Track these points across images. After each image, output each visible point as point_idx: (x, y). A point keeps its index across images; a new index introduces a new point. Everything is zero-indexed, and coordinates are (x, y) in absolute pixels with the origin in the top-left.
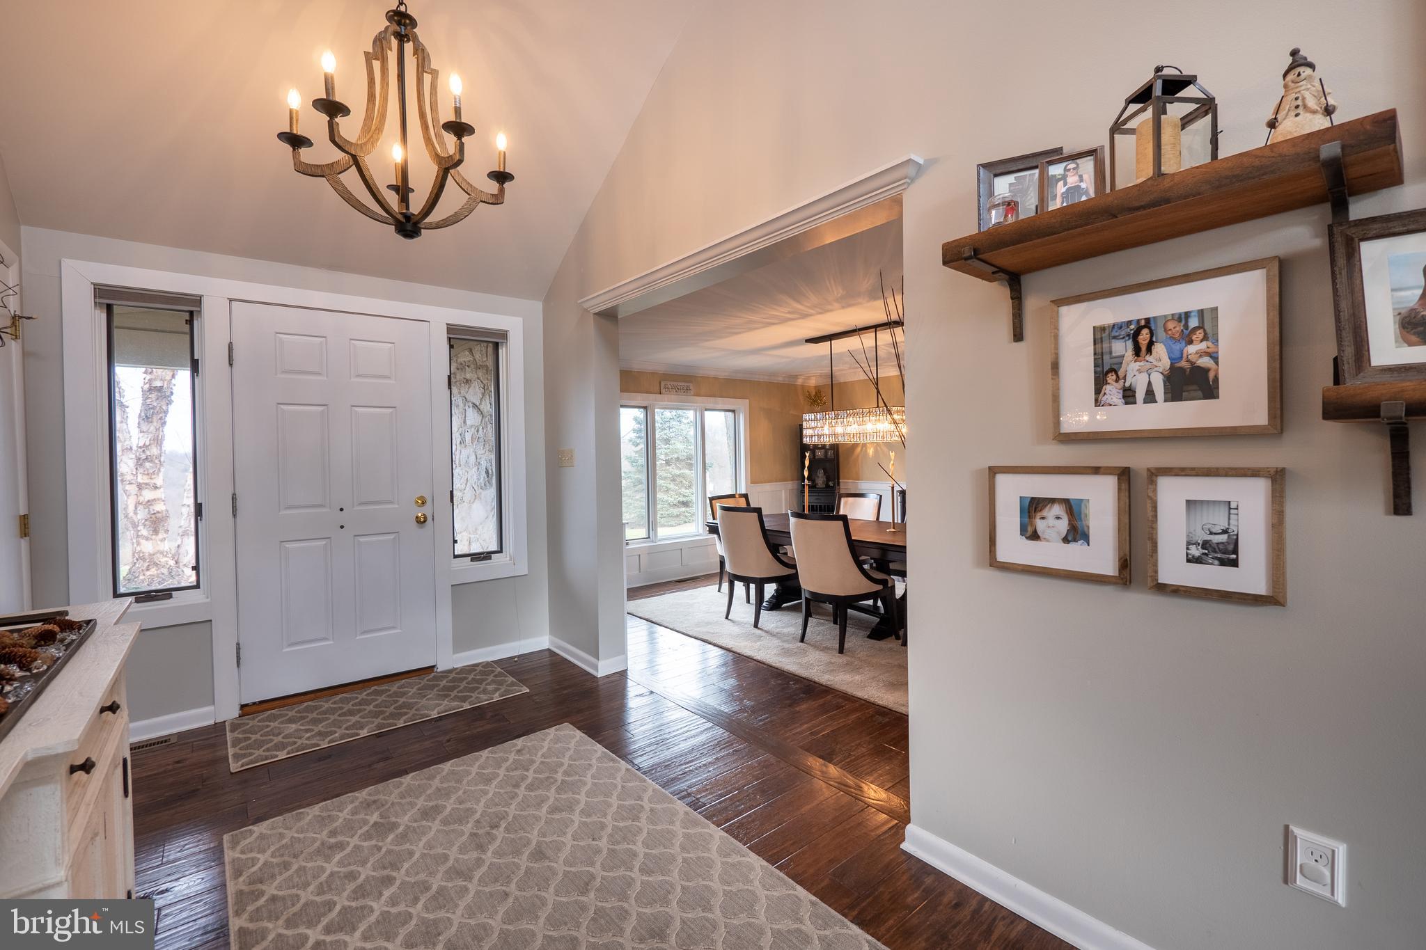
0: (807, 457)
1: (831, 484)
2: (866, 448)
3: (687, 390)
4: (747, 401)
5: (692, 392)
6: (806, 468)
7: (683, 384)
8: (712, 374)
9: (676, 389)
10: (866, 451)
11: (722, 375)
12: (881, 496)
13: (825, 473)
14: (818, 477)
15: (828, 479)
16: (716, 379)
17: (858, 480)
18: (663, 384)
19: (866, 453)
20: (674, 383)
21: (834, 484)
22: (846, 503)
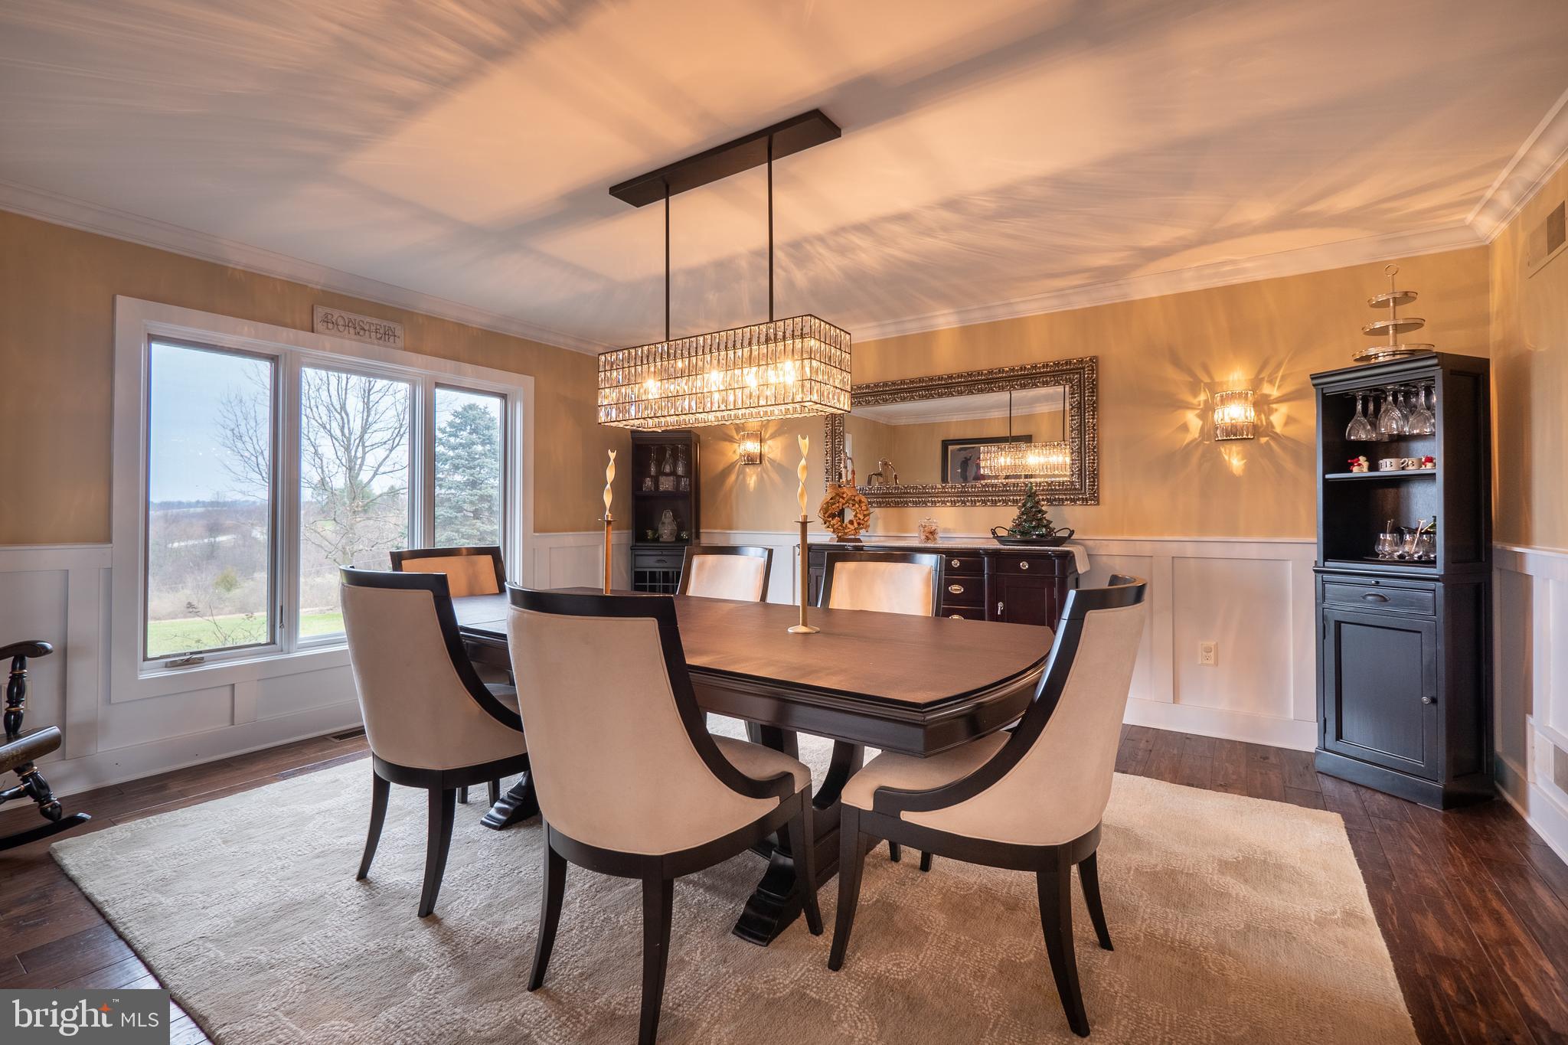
0: (612, 461)
1: (684, 535)
2: (744, 478)
3: (387, 335)
4: (531, 380)
5: (400, 343)
6: (608, 486)
7: (375, 321)
8: (452, 314)
9: (360, 331)
10: (744, 479)
11: (477, 321)
12: (771, 552)
13: (675, 517)
14: (663, 523)
15: (681, 528)
16: (461, 327)
17: (731, 528)
18: (320, 312)
19: (744, 484)
20: (353, 316)
21: (690, 535)
22: (701, 566)
